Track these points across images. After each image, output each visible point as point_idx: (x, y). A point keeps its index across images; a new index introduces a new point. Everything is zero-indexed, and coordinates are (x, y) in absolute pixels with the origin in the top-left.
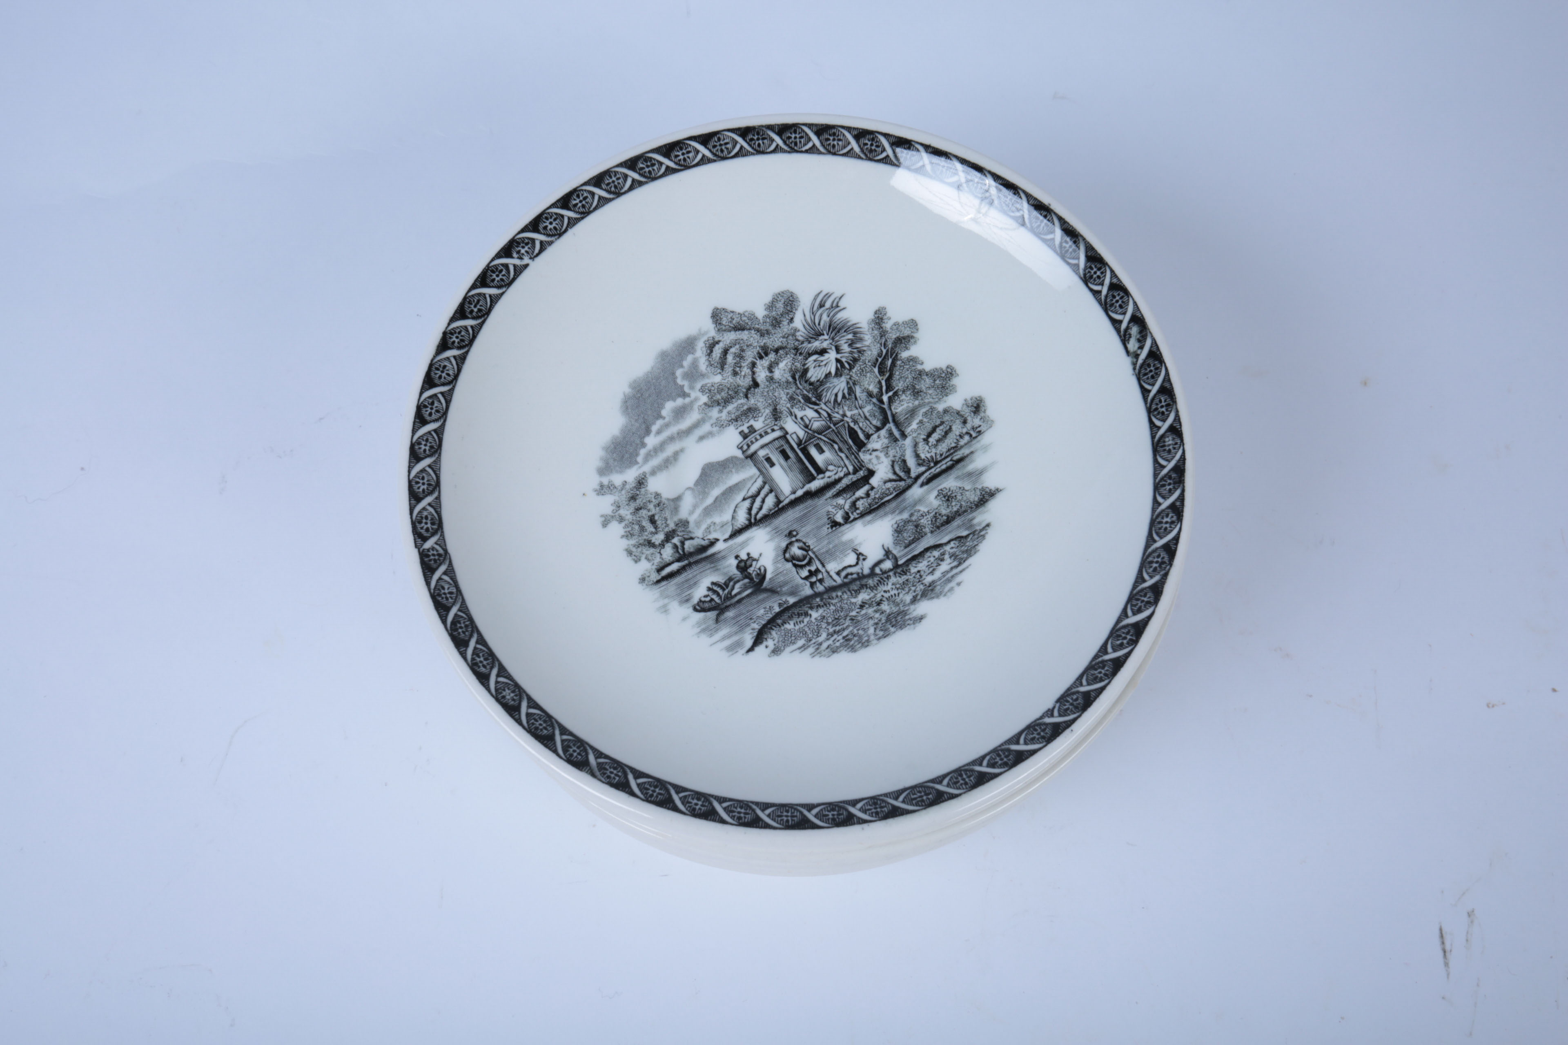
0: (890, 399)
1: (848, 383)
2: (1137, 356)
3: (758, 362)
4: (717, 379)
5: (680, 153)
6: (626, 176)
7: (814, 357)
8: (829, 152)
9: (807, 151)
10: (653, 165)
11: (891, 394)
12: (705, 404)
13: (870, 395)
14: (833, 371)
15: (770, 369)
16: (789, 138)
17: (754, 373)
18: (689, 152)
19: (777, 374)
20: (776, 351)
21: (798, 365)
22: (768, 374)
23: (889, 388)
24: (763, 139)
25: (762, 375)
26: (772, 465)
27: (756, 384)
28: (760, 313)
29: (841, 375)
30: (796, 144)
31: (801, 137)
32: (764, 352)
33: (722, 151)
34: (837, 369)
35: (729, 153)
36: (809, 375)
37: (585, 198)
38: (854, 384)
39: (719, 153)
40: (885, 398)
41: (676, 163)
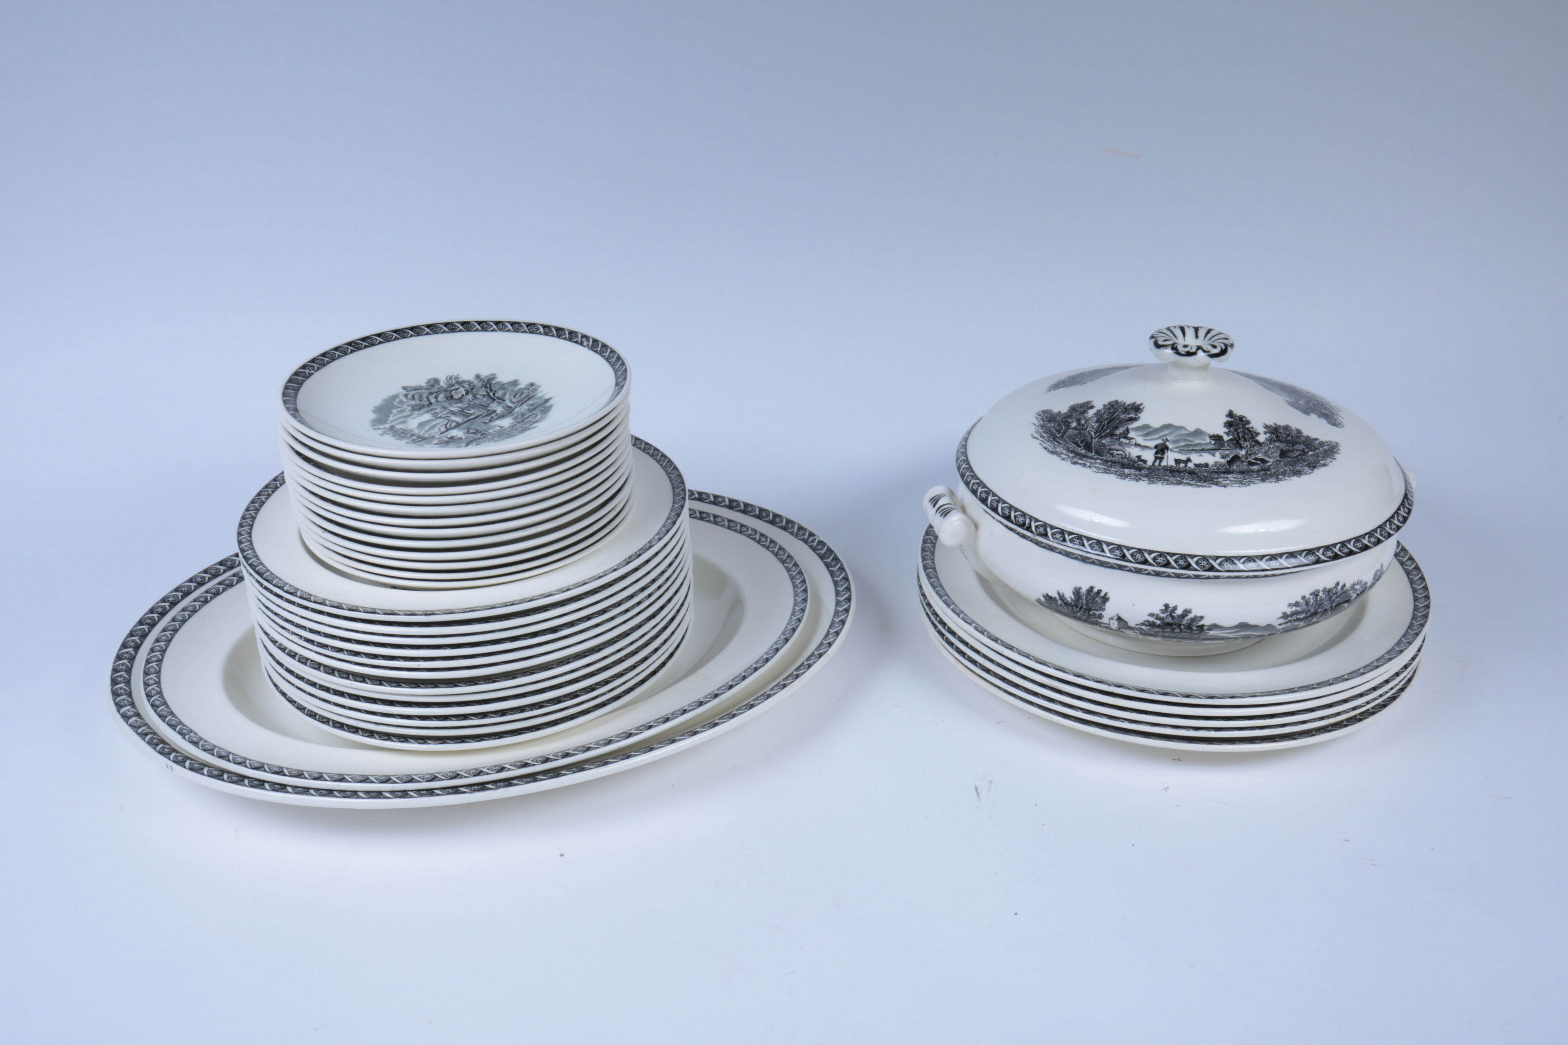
0: (494, 394)
1: (472, 395)
2: (588, 345)
3: (430, 397)
4: (413, 402)
5: (369, 340)
6: (348, 349)
7: (454, 391)
8: (435, 333)
9: (425, 335)
10: (358, 344)
11: (493, 392)
12: (411, 410)
13: (484, 396)
14: (464, 393)
15: (436, 398)
16: (416, 331)
17: (429, 400)
18: (373, 340)
19: (440, 399)
20: (437, 392)
21: (448, 395)
22: (435, 399)
23: (491, 391)
24: (404, 333)
25: (433, 400)
26: (449, 417)
27: (431, 403)
28: (424, 385)
29: (468, 394)
30: (419, 333)
31: (421, 330)
32: (431, 394)
33: (387, 339)
34: (466, 392)
35: (391, 339)
36: (454, 397)
37: (332, 355)
38: (476, 395)
39: (386, 339)
40: (491, 394)
41: (368, 344)
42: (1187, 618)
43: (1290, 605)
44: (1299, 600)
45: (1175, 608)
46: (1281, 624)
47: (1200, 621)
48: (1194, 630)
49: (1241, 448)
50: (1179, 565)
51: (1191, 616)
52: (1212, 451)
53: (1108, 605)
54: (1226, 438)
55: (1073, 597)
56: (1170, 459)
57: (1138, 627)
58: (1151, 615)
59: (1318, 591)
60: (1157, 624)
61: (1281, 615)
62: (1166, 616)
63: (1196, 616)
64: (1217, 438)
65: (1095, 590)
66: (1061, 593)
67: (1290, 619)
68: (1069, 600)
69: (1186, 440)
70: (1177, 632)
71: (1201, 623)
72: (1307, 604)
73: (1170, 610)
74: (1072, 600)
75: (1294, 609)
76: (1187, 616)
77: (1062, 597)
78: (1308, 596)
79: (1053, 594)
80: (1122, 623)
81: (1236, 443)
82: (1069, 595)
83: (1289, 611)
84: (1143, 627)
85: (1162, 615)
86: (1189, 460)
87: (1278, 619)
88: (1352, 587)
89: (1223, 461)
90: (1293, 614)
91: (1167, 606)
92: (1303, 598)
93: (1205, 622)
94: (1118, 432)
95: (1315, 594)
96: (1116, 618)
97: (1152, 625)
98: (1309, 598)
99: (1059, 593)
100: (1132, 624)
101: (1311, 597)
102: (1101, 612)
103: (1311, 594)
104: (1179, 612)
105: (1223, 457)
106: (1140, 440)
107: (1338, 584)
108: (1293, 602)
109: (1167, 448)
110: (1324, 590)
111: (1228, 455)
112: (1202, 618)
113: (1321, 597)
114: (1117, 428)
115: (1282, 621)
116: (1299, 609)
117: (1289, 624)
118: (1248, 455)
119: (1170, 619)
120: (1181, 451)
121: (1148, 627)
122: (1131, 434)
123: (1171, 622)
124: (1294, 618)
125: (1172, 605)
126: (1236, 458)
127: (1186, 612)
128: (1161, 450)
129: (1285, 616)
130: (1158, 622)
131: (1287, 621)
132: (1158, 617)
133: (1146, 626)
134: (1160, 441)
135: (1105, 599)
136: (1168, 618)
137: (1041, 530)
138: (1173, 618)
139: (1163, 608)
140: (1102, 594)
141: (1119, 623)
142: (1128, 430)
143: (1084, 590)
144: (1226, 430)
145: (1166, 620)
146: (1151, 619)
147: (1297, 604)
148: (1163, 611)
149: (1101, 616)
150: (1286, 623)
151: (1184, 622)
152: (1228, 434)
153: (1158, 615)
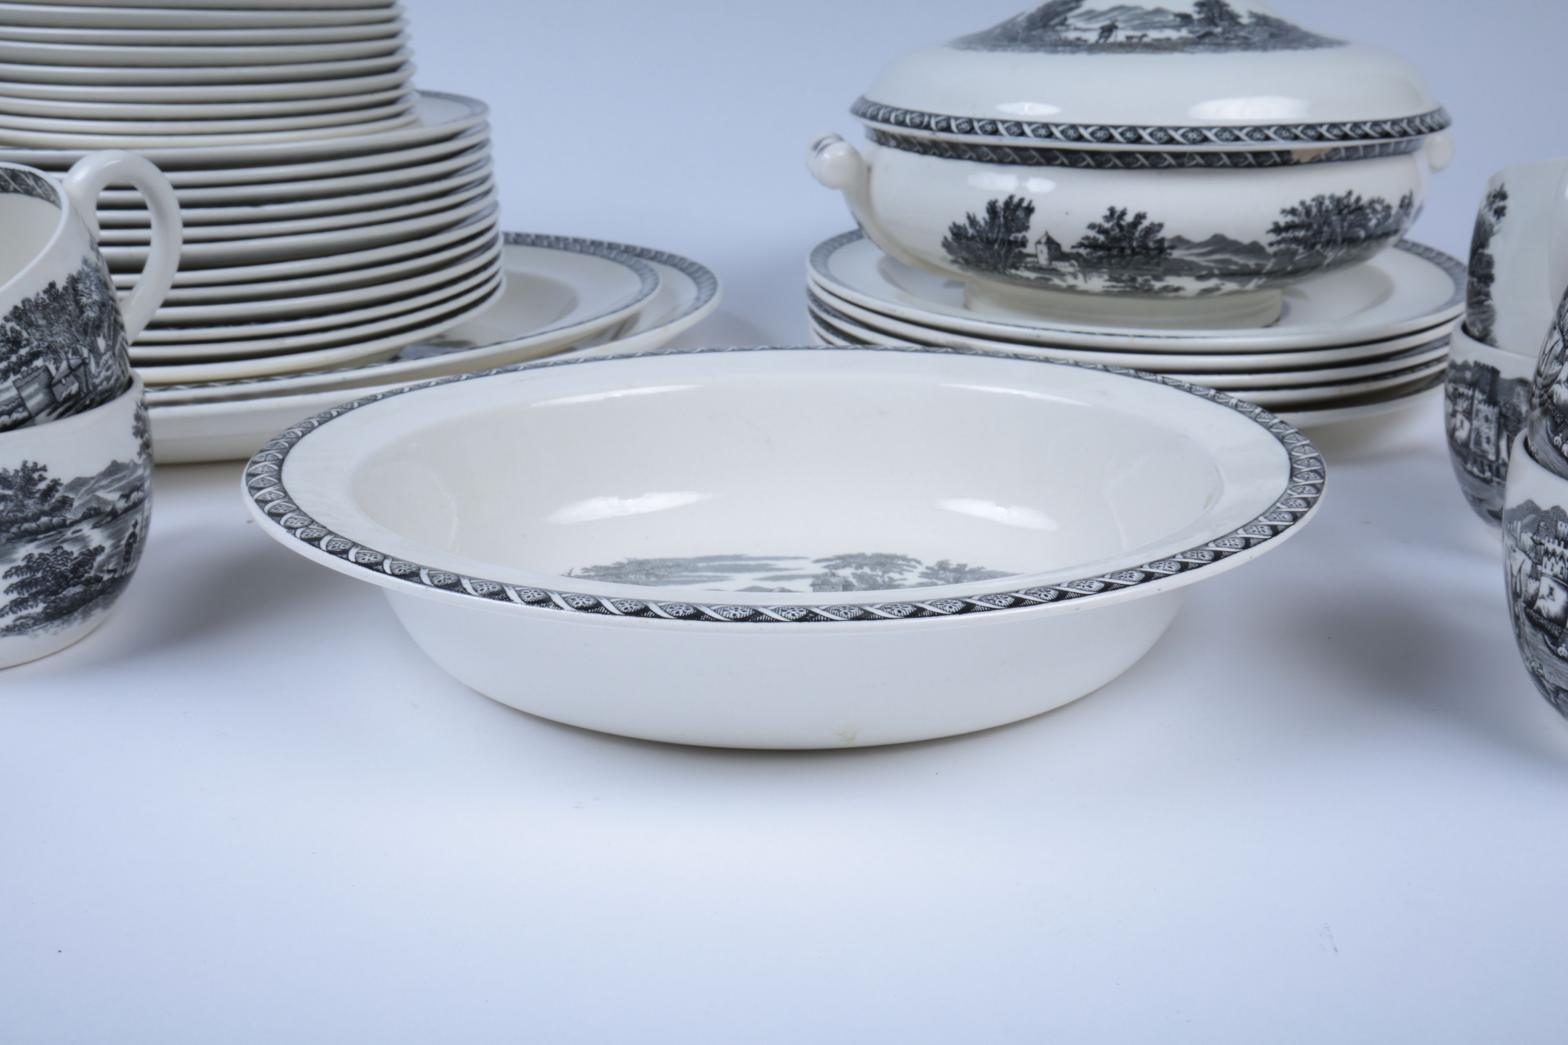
42: (1140, 227)
43: (1284, 212)
44: (1296, 205)
45: (1123, 213)
46: (1271, 244)
47: (1158, 231)
48: (1152, 249)
49: (1216, 25)
50: (1126, 138)
51: (1145, 223)
52: (1177, 28)
53: (1034, 219)
54: (1196, 16)
55: (987, 216)
56: (1120, 36)
57: (1075, 251)
58: (1092, 226)
59: (1323, 197)
60: (1100, 242)
61: (1271, 226)
62: (1113, 226)
63: (1152, 224)
64: (1185, 19)
65: (1016, 200)
66: (971, 215)
67: (1284, 235)
68: (982, 223)
69: (1141, 19)
70: (1128, 255)
71: (1160, 235)
72: (1308, 212)
73: (1116, 215)
74: (986, 222)
75: (1290, 218)
76: (1140, 223)
77: (972, 221)
78: (1308, 202)
79: (962, 221)
80: (1054, 246)
81: (1210, 21)
82: (982, 216)
83: (1283, 220)
84: (1083, 251)
85: (1107, 225)
86: (1144, 36)
87: (1269, 232)
88: (1372, 203)
89: (1191, 36)
90: (1289, 227)
91: (1112, 211)
92: (1302, 203)
93: (1167, 233)
94: (1053, 23)
95: (1319, 201)
96: (1044, 240)
97: (1092, 244)
98: (1310, 206)
99: (969, 217)
100: (1066, 248)
101: (1314, 204)
102: (1024, 233)
103: (1313, 200)
104: (1129, 218)
105: (1191, 32)
106: (1081, 24)
107: (1350, 193)
108: (1288, 207)
109: (1116, 28)
110: (1332, 198)
111: (1197, 32)
112: (1161, 226)
113: (1327, 207)
114: (1052, 19)
115: (1273, 237)
116: (1296, 220)
117: (1283, 246)
118: (1224, 32)
119: (1117, 230)
120: (1135, 28)
121: (1088, 250)
122: (1070, 21)
123: (1119, 235)
124: (1290, 234)
125: (1119, 209)
126: (1208, 34)
127: (1140, 217)
128: (1108, 30)
129: (1277, 229)
130: (1101, 238)
131: (1279, 238)
132: (1101, 230)
133: (1086, 247)
134: (1106, 23)
135: (1030, 210)
136: (1115, 230)
137: (944, 124)
138: (1121, 228)
139: (1108, 213)
140: (1025, 204)
141: (1049, 249)
142: (1066, 19)
143: (1001, 203)
144: (1197, 9)
145: (1113, 233)
146: (1092, 233)
147: (1293, 211)
148: (1108, 219)
149: (1023, 243)
150: (1279, 243)
151: (1137, 234)
152: (1199, 13)
153: (1100, 226)
